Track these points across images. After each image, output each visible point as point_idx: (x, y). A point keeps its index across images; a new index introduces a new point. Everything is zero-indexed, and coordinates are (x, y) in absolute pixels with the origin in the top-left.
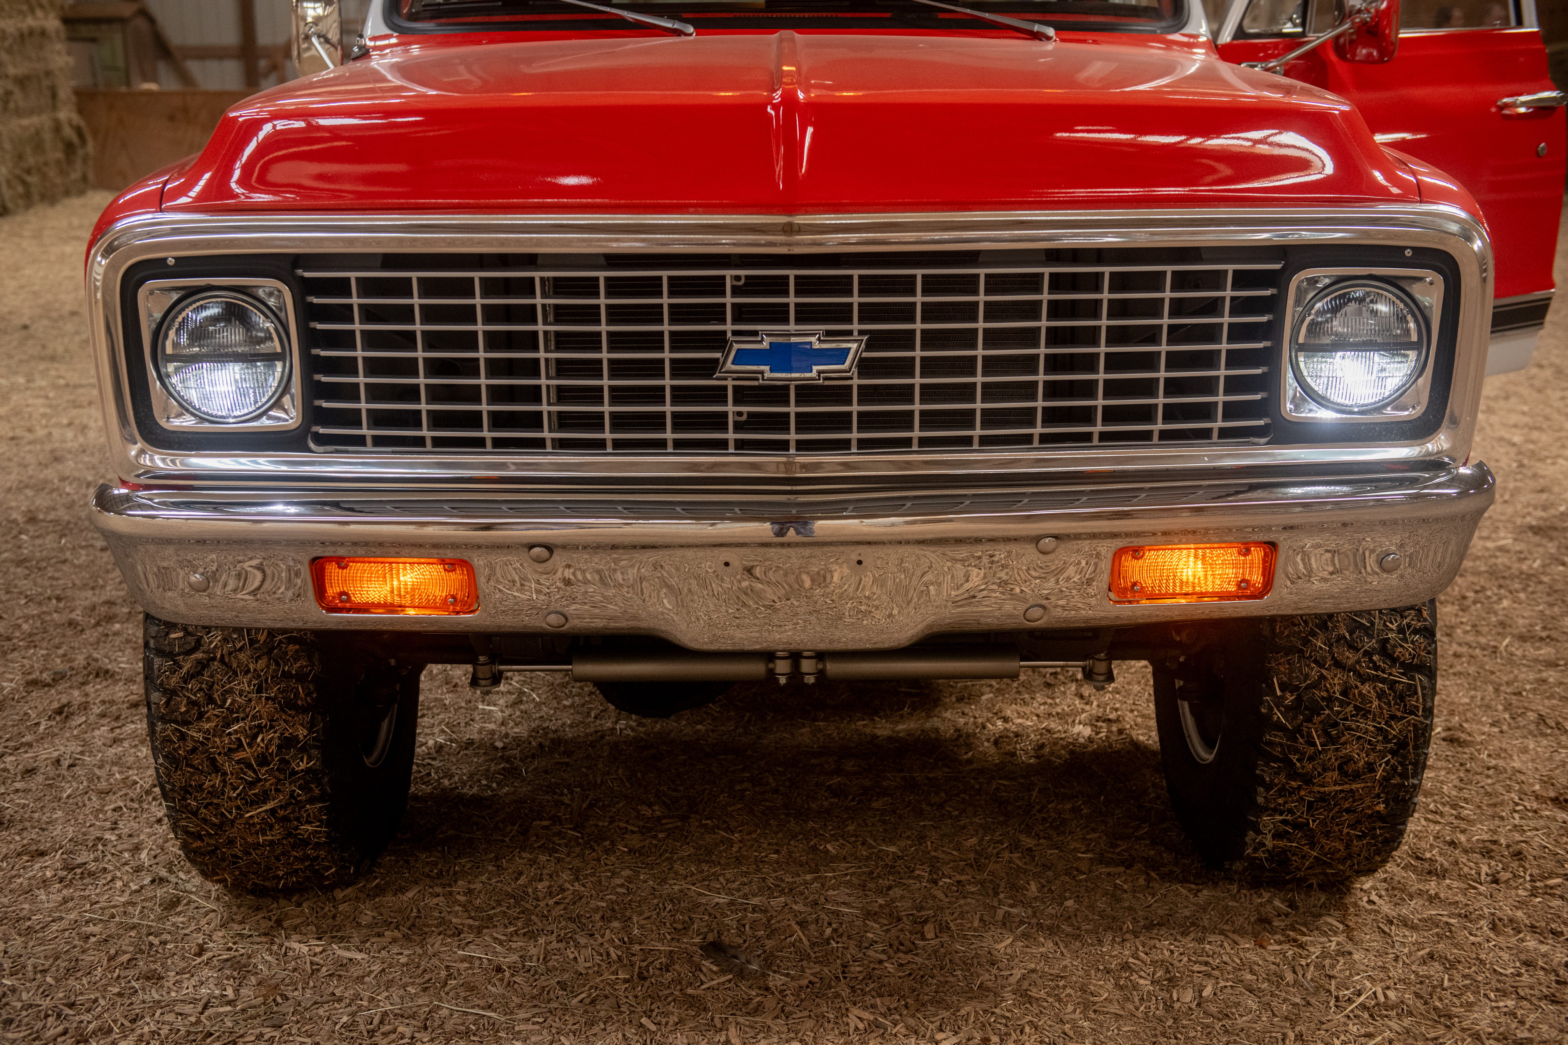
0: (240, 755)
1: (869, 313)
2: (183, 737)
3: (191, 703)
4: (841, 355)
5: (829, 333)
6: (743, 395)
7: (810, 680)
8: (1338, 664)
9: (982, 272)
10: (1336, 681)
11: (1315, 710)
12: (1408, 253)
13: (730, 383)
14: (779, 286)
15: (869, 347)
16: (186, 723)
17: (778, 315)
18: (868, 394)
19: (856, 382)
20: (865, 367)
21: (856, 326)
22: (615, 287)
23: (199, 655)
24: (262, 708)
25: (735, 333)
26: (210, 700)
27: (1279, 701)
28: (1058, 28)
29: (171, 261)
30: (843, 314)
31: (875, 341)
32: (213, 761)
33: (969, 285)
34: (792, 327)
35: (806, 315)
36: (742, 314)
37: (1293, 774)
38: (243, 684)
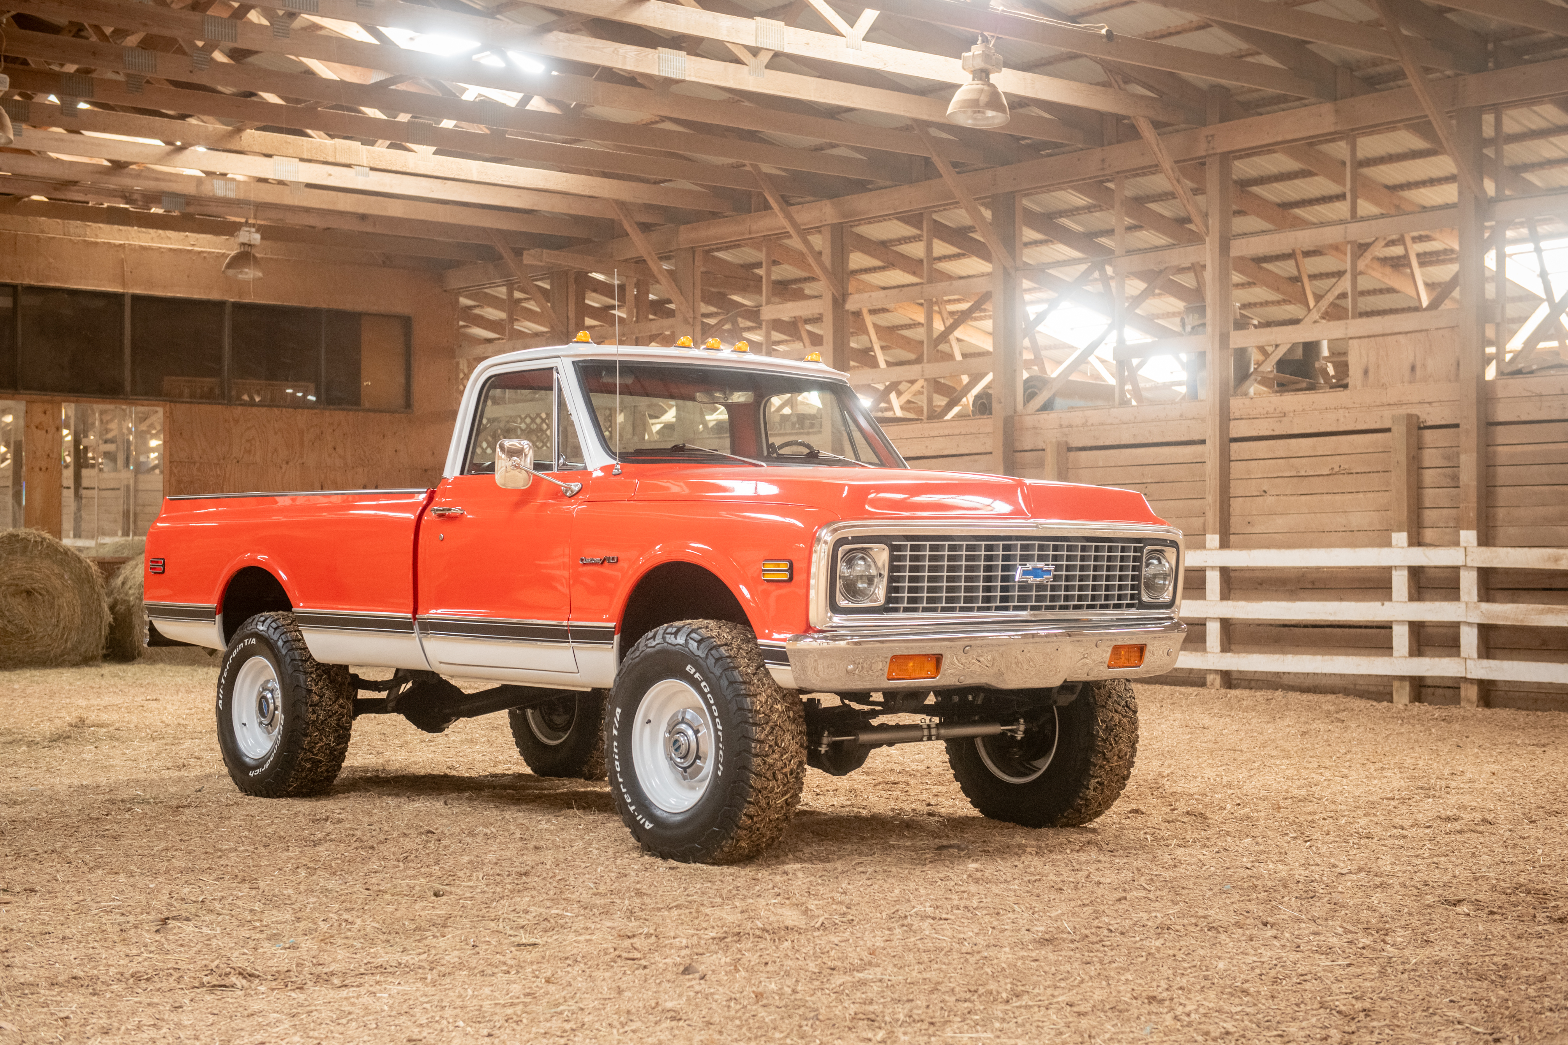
0: (784, 770)
1: (1054, 558)
2: (765, 763)
3: (770, 746)
4: (1049, 573)
6: (1019, 588)
8: (1116, 711)
9: (1078, 544)
10: (1117, 717)
11: (1112, 730)
12: (1168, 542)
13: (1016, 584)
14: (1031, 548)
16: (767, 756)
17: (1032, 558)
18: (1051, 588)
19: (1049, 583)
20: (1052, 578)
21: (1050, 563)
22: (985, 548)
23: (771, 724)
24: (793, 747)
25: (1019, 565)
26: (777, 744)
27: (1101, 727)
29: (850, 538)
30: (1048, 558)
31: (1055, 568)
32: (774, 774)
33: (1075, 548)
34: (1035, 563)
35: (1039, 558)
36: (1022, 558)
37: (1105, 759)
38: (788, 736)
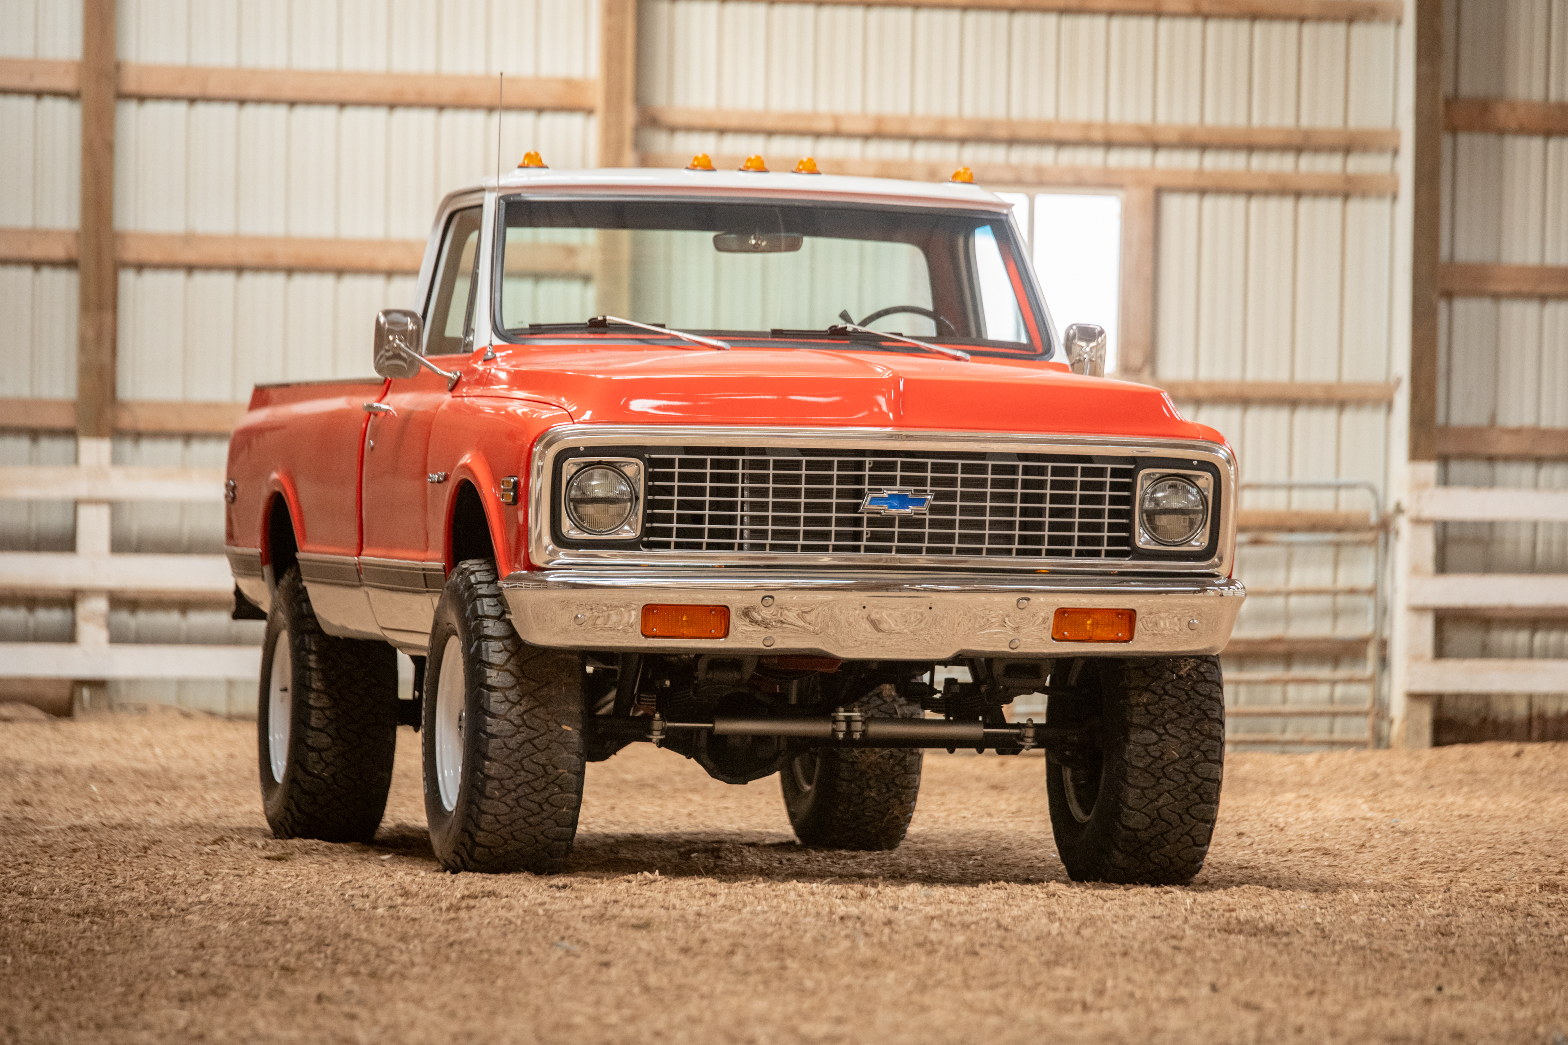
1: (935, 482)
4: (922, 502)
5: (915, 491)
6: (872, 522)
7: (857, 736)
9: (990, 463)
12: (1195, 463)
13: (865, 516)
14: (892, 466)
15: (934, 500)
17: (891, 481)
18: (933, 524)
19: (928, 517)
20: (933, 510)
21: (929, 488)
22: (810, 465)
25: (870, 490)
28: (972, 353)
29: (582, 449)
30: (922, 481)
31: (938, 496)
33: (983, 469)
34: (898, 487)
35: (905, 481)
36: (873, 480)
